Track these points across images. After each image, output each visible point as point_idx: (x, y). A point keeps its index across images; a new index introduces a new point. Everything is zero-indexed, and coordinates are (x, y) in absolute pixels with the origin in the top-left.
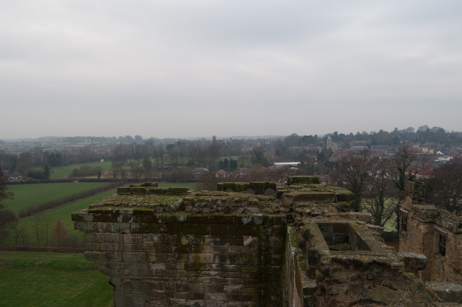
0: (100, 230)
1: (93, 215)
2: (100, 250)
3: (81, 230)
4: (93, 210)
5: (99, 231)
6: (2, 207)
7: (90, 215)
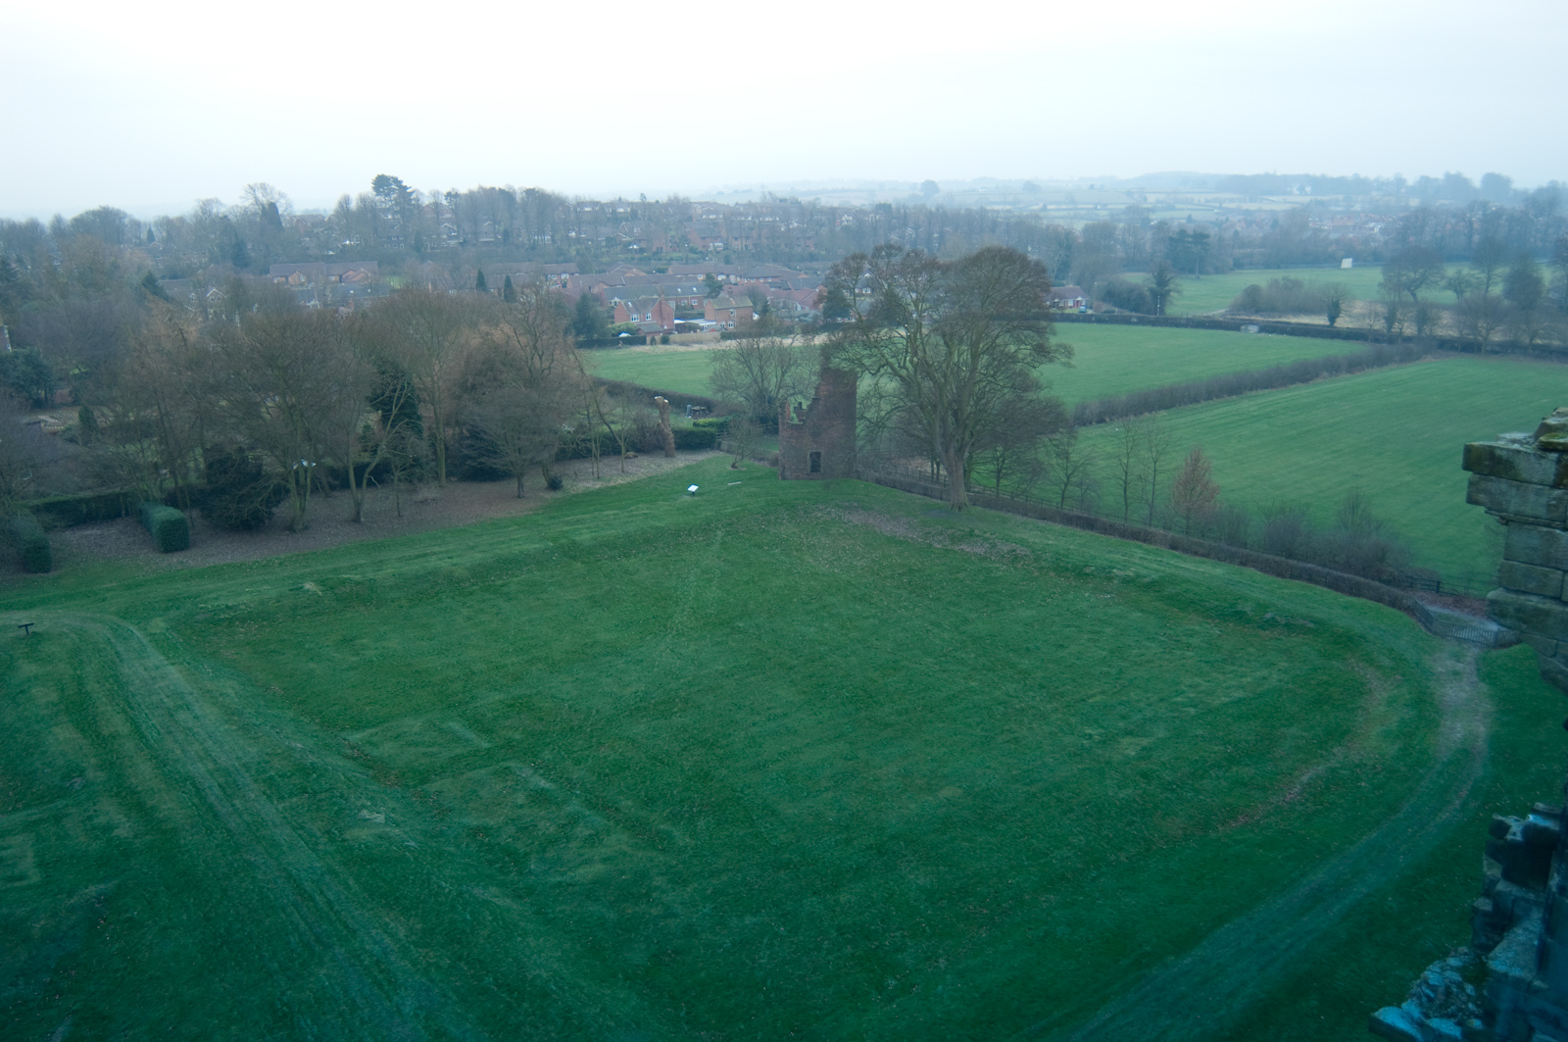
1: (1559, 461)
2: (1558, 599)
3: (1494, 508)
6: (1037, 386)
7: (1544, 458)
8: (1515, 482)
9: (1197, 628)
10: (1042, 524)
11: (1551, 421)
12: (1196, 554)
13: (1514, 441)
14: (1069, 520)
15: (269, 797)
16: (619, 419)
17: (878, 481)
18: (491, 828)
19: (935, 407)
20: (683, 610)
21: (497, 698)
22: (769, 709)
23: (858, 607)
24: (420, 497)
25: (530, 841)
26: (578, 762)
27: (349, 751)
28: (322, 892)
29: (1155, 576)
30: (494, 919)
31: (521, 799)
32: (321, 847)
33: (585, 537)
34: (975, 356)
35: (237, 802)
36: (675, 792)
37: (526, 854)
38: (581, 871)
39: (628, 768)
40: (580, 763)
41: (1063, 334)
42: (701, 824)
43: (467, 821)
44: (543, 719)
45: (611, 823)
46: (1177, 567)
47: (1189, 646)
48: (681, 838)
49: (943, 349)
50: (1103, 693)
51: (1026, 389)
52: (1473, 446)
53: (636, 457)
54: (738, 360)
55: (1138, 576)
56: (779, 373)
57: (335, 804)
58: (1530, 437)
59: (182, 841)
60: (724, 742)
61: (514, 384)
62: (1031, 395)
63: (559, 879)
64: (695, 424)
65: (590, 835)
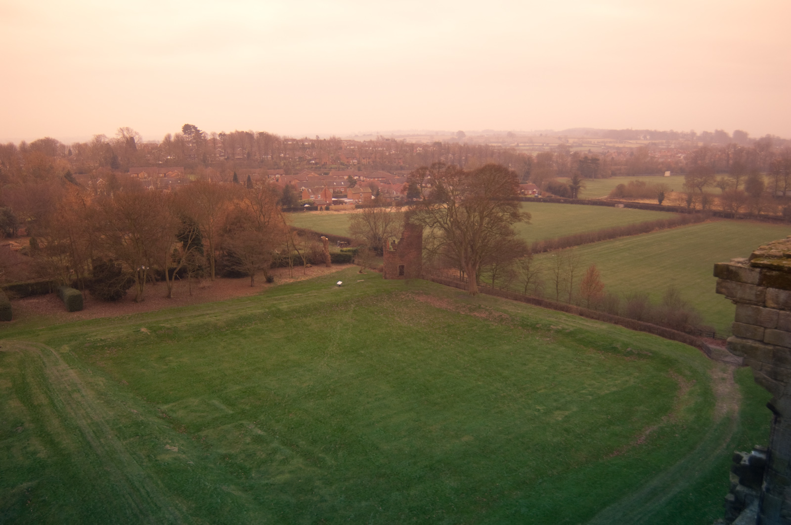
0: (770, 303)
1: (760, 273)
2: (762, 341)
3: (730, 295)
4: (762, 262)
5: (767, 304)
6: (513, 233)
7: (753, 271)
8: (739, 283)
9: (593, 355)
10: (515, 302)
11: (757, 253)
12: (592, 318)
13: (739, 262)
14: (529, 301)
15: (119, 438)
16: (303, 248)
17: (433, 280)
18: (232, 455)
19: (461, 243)
20: (334, 344)
21: (237, 388)
22: (376, 395)
23: (422, 344)
24: (201, 285)
25: (252, 462)
26: (278, 421)
27: (161, 415)
28: (144, 487)
29: (572, 329)
30: (232, 502)
31: (248, 440)
32: (144, 464)
33: (284, 307)
34: (482, 218)
35: (102, 440)
36: (327, 437)
37: (250, 469)
38: (278, 477)
39: (304, 424)
40: (279, 422)
41: (526, 208)
42: (340, 454)
43: (219, 451)
44: (260, 399)
45: (294, 453)
46: (583, 324)
47: (589, 365)
48: (330, 460)
49: (466, 214)
50: (545, 388)
51: (507, 236)
52: (718, 264)
53: (311, 267)
54: (363, 219)
55: (563, 329)
56: (384, 225)
57: (153, 441)
58: (747, 260)
59: (73, 460)
60: (353, 412)
61: (250, 229)
62: (509, 238)
63: (266, 481)
64: (341, 251)
65: (283, 459)
